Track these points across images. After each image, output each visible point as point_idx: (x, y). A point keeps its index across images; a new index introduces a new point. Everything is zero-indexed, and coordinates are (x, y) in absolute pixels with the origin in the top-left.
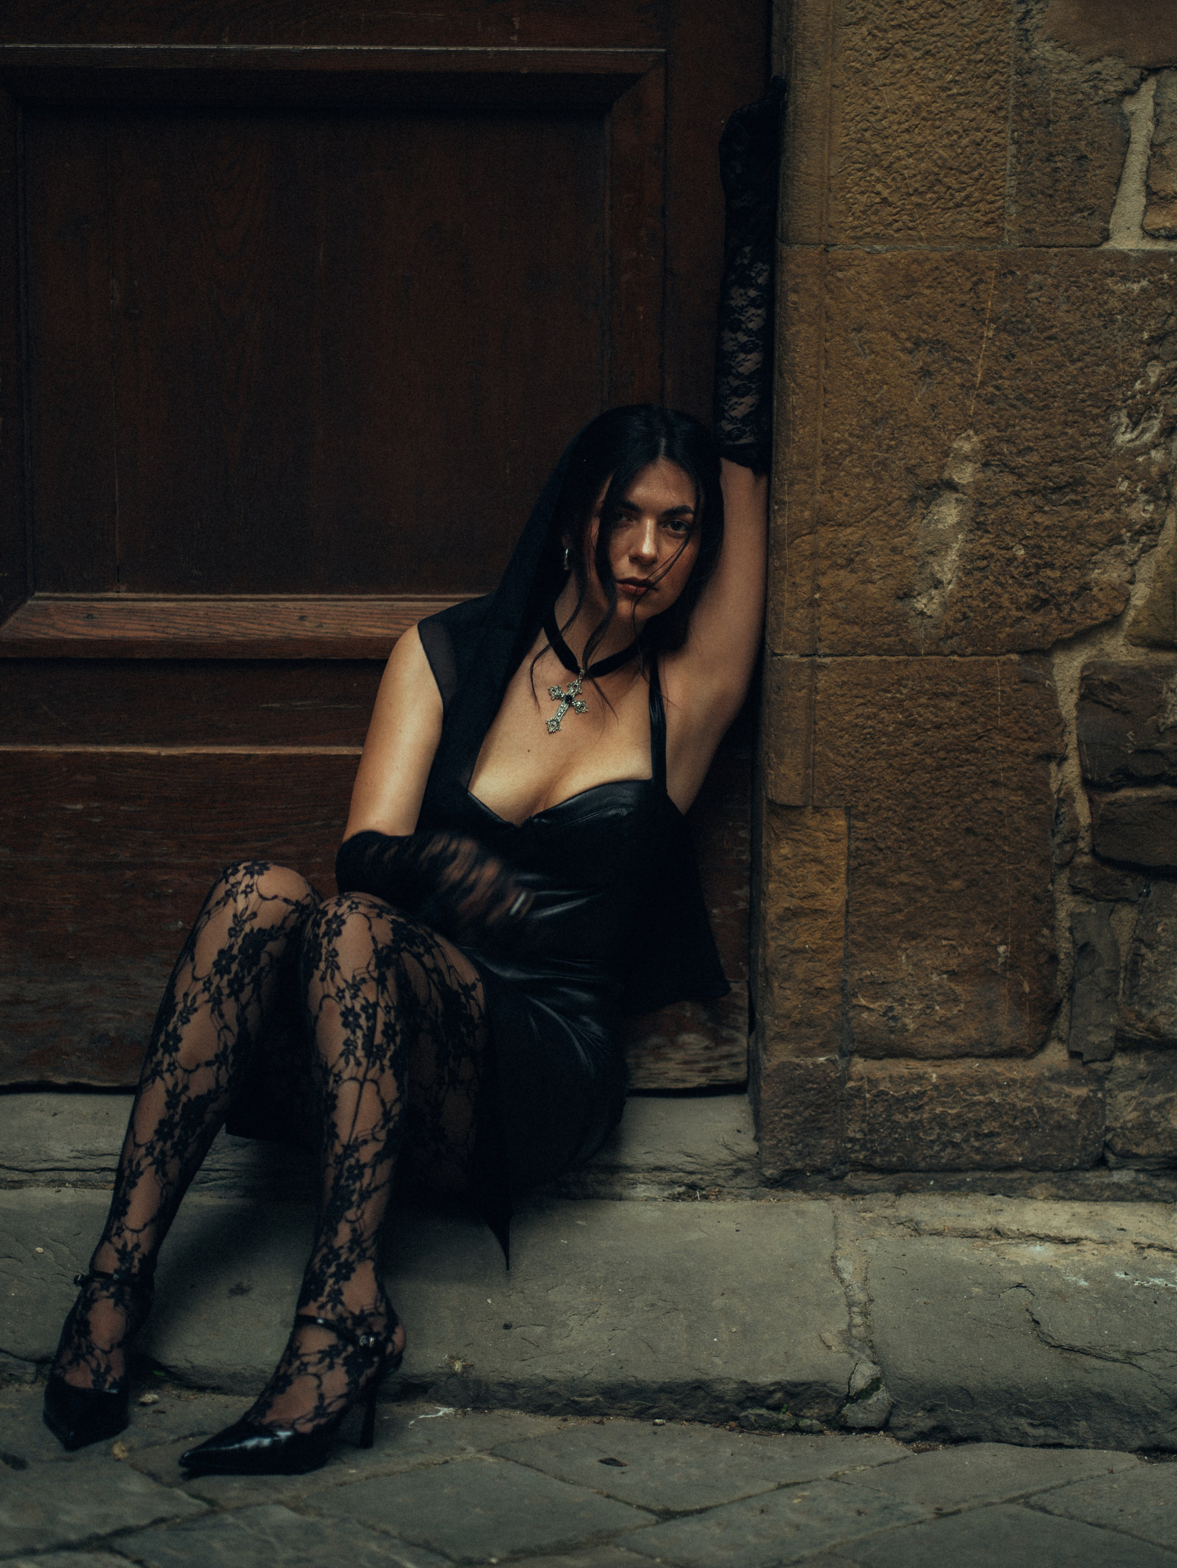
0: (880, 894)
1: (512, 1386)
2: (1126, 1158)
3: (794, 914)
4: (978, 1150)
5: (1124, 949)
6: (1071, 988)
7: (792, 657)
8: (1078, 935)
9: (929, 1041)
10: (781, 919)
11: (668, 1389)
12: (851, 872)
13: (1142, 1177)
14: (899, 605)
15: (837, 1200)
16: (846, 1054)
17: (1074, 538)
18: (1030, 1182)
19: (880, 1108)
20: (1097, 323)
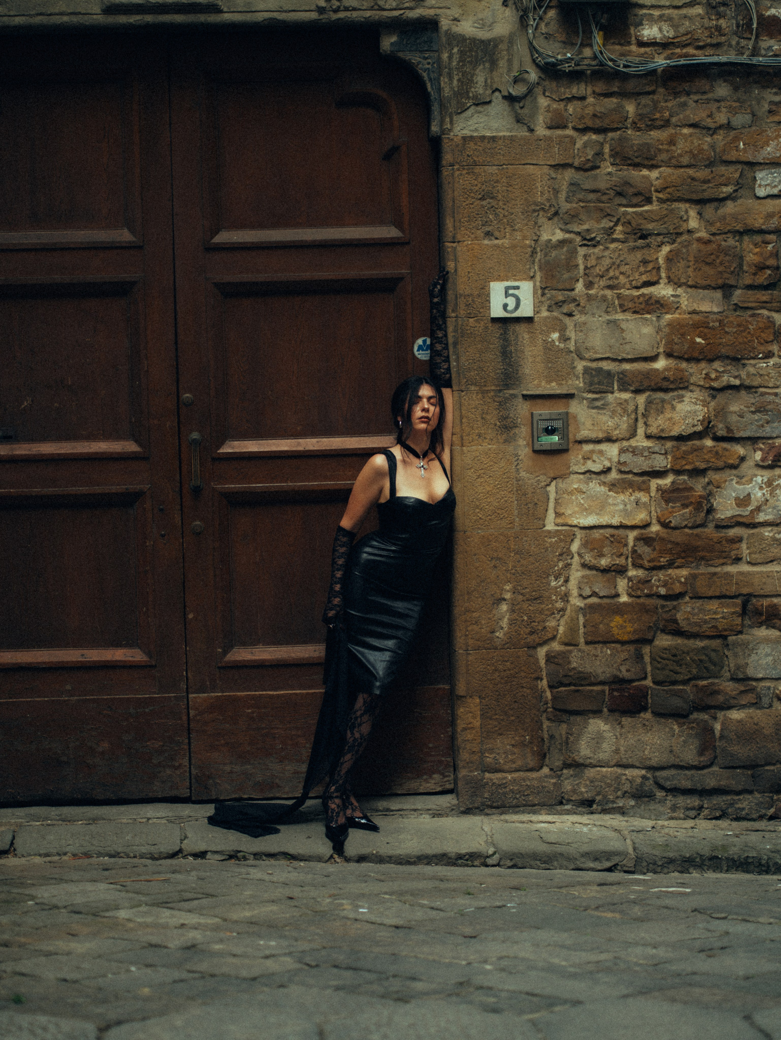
0: (491, 722)
1: (390, 857)
2: (569, 801)
3: (465, 729)
4: (524, 800)
5: (564, 736)
6: (549, 750)
7: (461, 651)
8: (550, 732)
9: (506, 767)
10: (462, 731)
11: (435, 856)
12: (482, 715)
13: (574, 807)
14: (491, 635)
15: (483, 817)
16: (483, 771)
17: (541, 612)
18: (541, 810)
19: (494, 788)
20: (543, 551)
